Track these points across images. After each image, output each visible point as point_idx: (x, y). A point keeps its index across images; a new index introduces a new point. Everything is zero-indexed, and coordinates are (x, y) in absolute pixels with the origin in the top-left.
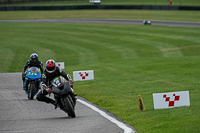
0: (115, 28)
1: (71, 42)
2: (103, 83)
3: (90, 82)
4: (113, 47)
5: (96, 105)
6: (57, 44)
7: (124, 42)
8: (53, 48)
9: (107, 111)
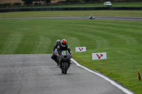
0: (122, 23)
1: (90, 33)
2: (113, 62)
3: (104, 60)
4: (120, 36)
5: (108, 76)
6: (81, 34)
7: (128, 33)
8: (78, 36)
9: (116, 81)
